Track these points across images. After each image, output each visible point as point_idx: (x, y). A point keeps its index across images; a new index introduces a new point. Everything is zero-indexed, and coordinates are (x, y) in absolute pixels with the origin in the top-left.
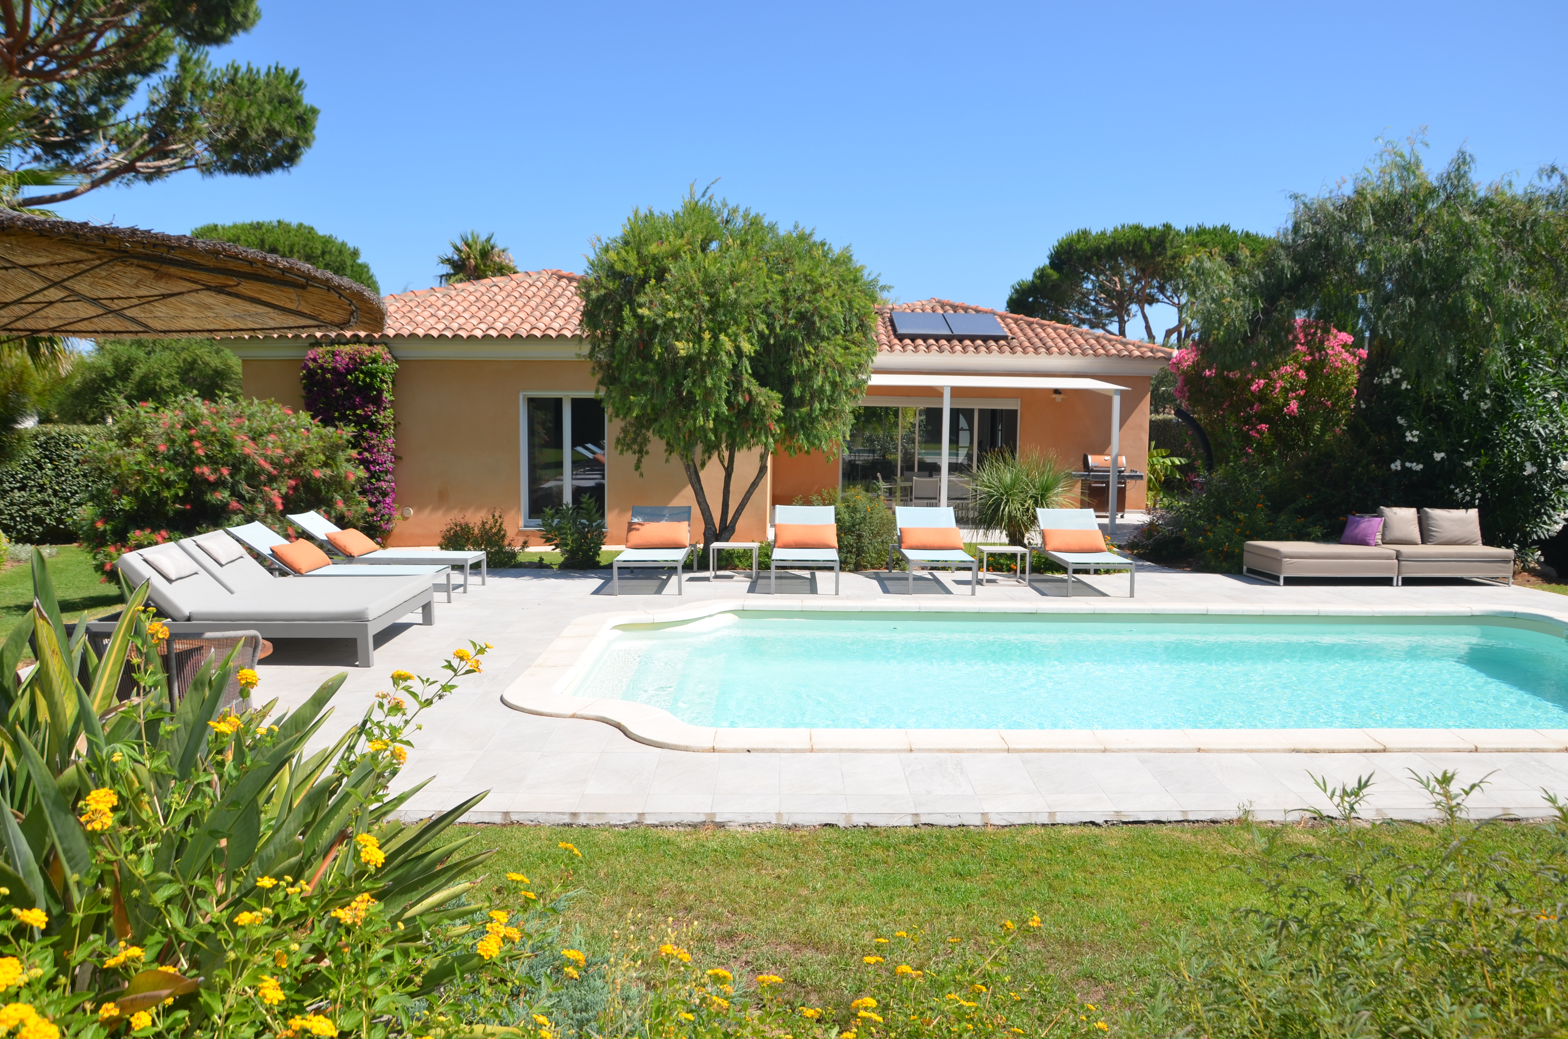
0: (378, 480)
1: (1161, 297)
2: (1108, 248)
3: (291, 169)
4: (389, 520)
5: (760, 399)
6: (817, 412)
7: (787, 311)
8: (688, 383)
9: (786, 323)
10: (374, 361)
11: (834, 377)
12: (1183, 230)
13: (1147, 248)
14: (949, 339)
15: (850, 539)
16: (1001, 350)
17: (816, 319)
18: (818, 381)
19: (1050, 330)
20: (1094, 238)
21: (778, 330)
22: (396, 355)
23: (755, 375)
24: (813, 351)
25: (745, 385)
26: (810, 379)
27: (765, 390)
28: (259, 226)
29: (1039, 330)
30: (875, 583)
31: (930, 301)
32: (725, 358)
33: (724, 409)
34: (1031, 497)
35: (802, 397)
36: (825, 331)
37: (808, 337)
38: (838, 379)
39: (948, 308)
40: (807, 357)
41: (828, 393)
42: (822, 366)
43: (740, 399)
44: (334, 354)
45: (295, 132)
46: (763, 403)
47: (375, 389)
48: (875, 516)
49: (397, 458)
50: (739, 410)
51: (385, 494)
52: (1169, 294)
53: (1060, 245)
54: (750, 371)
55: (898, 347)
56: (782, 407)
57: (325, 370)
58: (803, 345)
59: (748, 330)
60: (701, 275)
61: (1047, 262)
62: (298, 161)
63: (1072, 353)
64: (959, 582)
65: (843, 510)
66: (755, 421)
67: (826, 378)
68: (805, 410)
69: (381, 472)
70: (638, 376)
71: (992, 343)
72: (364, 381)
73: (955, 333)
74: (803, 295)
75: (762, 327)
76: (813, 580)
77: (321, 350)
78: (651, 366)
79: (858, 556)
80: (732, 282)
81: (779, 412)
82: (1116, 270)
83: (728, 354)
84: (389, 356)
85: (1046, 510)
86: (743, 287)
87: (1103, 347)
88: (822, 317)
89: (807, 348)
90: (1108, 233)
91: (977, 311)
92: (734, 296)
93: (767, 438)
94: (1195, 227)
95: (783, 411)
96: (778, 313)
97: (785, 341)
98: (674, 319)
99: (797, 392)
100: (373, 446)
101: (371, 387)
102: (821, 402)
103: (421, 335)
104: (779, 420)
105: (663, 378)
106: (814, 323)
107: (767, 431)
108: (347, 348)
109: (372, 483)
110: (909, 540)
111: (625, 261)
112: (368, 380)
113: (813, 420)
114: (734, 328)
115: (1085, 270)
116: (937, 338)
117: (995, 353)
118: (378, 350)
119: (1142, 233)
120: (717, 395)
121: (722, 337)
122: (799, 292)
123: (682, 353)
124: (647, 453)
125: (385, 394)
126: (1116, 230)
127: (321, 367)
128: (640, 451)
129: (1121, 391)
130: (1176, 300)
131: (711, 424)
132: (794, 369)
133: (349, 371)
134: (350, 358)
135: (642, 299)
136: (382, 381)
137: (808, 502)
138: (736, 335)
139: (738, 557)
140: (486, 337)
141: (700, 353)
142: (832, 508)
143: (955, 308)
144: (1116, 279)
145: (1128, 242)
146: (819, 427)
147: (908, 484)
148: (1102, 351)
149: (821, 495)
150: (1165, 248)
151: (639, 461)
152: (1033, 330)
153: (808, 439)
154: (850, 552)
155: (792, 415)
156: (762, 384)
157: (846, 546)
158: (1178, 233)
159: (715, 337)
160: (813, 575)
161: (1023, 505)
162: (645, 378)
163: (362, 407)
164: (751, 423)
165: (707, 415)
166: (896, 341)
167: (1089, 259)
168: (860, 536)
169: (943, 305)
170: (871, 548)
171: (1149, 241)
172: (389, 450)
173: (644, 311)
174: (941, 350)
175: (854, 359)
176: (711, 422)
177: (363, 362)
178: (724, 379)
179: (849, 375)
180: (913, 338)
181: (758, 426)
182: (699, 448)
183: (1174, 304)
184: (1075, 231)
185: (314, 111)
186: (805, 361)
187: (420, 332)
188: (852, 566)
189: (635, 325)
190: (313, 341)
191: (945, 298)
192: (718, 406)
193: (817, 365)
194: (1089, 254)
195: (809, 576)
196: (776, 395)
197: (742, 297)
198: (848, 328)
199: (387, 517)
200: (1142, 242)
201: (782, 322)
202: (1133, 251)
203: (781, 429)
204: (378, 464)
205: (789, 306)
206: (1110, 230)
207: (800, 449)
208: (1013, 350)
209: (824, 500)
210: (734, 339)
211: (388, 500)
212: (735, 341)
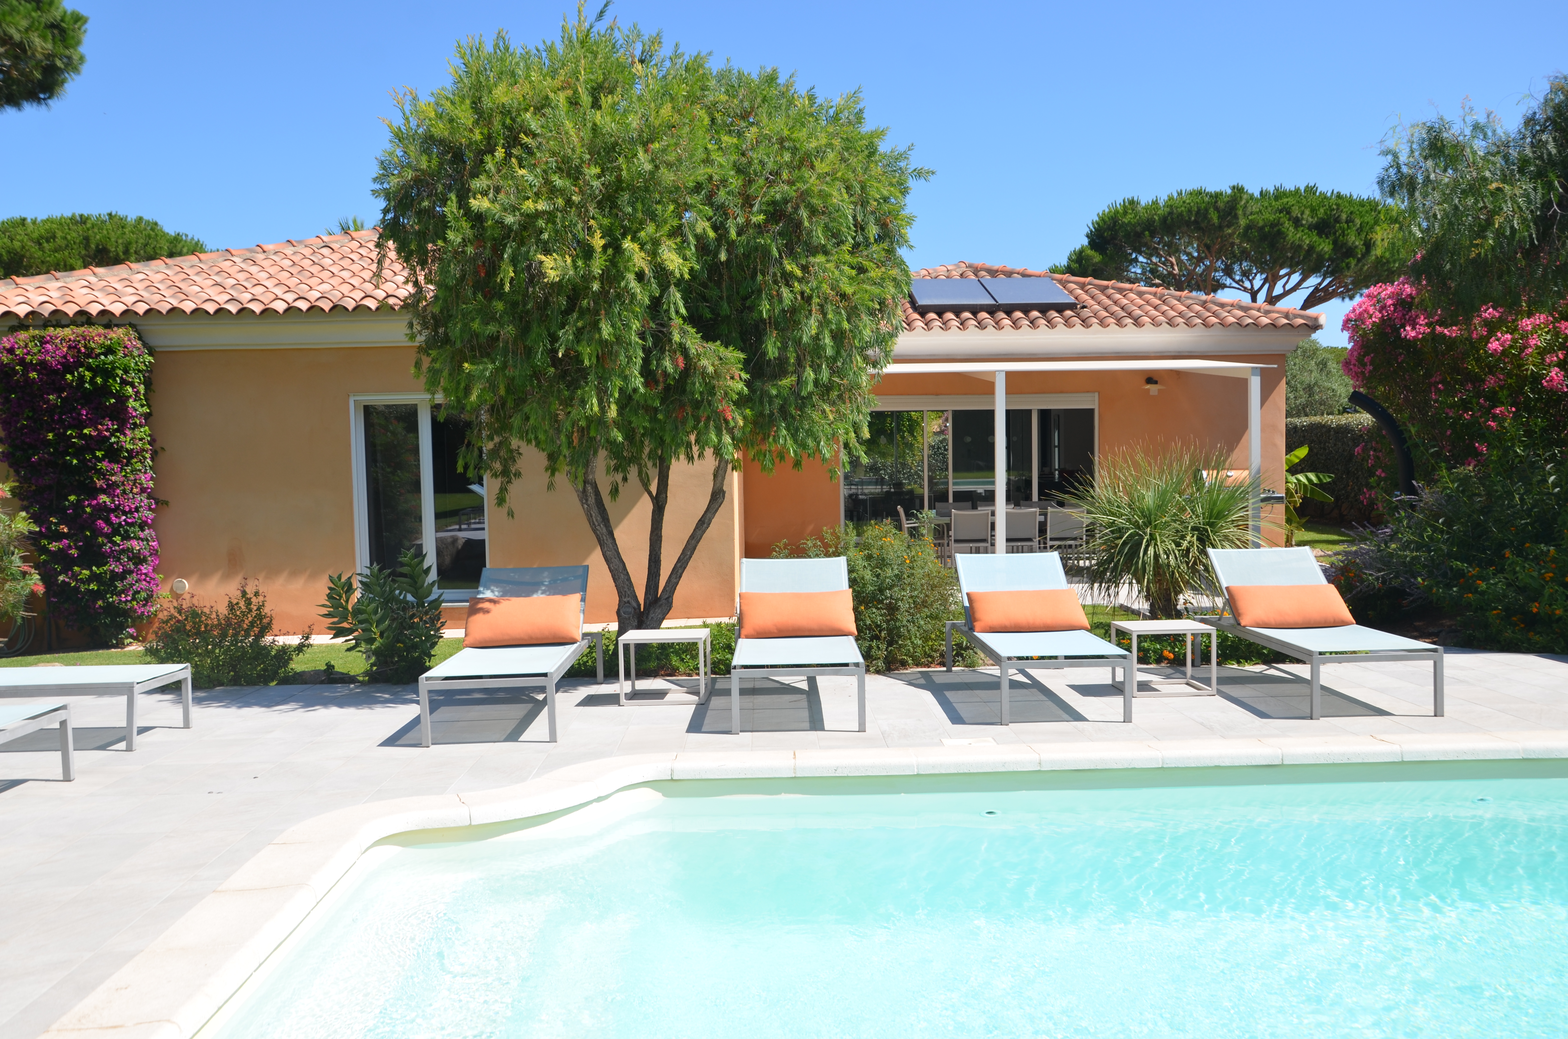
0: (126, 537)
1: (1228, 281)
2: (1164, 219)
3: (50, 102)
4: (147, 601)
5: (704, 362)
6: (810, 387)
7: (747, 202)
8: (566, 335)
9: (748, 221)
10: (110, 351)
11: (839, 323)
12: (1257, 194)
13: (1214, 217)
14: (992, 310)
15: (876, 615)
16: (1067, 323)
17: (804, 213)
18: (811, 327)
19: (1132, 296)
20: (1146, 208)
21: (733, 234)
22: (153, 342)
23: (693, 319)
24: (799, 273)
25: (676, 338)
26: (797, 324)
27: (715, 346)
28: (83, 220)
29: (1118, 296)
30: (927, 697)
31: (957, 266)
32: (634, 285)
33: (638, 382)
34: (1194, 529)
35: (782, 361)
36: (820, 237)
37: (790, 251)
38: (846, 325)
39: (983, 273)
40: (788, 285)
41: (829, 352)
42: (816, 300)
43: (667, 364)
44: (43, 341)
45: (49, 46)
46: (711, 369)
47: (113, 395)
48: (919, 572)
49: (160, 503)
50: (667, 388)
51: (138, 559)
52: (1237, 278)
53: (1103, 220)
54: (683, 311)
55: (919, 324)
56: (745, 376)
57: (28, 367)
58: (779, 261)
59: (677, 232)
60: (586, 134)
61: (1085, 242)
62: (58, 90)
63: (1171, 323)
64: (1086, 690)
65: (861, 563)
66: (697, 405)
67: (824, 323)
68: (787, 382)
69: (132, 525)
70: (476, 325)
71: (1053, 314)
72: (92, 381)
73: (1001, 301)
74: (777, 174)
75: (703, 226)
76: (812, 693)
77: (23, 335)
78: (499, 306)
79: (890, 644)
80: (645, 144)
81: (740, 386)
82: (1173, 249)
83: (640, 276)
84: (139, 344)
85: (1220, 550)
86: (664, 151)
87: (1215, 314)
88: (813, 212)
89: (788, 268)
90: (1161, 203)
91: (1024, 275)
92: (648, 167)
93: (719, 434)
94: (1271, 190)
95: (748, 384)
96: (733, 204)
97: (747, 256)
98: (538, 214)
99: (772, 349)
100: (115, 485)
101: (105, 391)
102: (817, 369)
103: (188, 311)
104: (741, 402)
105: (524, 331)
106: (799, 224)
107: (721, 424)
108: (67, 332)
109: (114, 543)
110: (987, 614)
111: (451, 121)
112: (99, 380)
113: (804, 402)
114: (651, 228)
115: (1134, 250)
116: (975, 310)
117: (1061, 327)
118: (118, 334)
119: (1207, 199)
120: (622, 358)
121: (627, 244)
122: (770, 165)
123: (552, 275)
124: (518, 474)
125: (131, 403)
126: (1171, 198)
127: (22, 362)
128: (505, 473)
129: (1261, 368)
130: (1247, 284)
131: (613, 412)
132: (765, 308)
133: (69, 368)
134: (70, 347)
135: (477, 184)
136: (124, 382)
137: (798, 552)
138: (656, 243)
139: (677, 653)
140: (290, 310)
141: (587, 278)
142: (842, 561)
143: (993, 273)
144: (1173, 260)
145: (1190, 211)
146: (816, 416)
147: (945, 520)
148: (1214, 320)
149: (822, 539)
150: (1236, 217)
151: (503, 490)
152: (1109, 297)
153: (794, 437)
154: (877, 638)
155: (765, 393)
156: (708, 337)
157: (869, 628)
158: (1252, 197)
159: (614, 246)
160: (812, 681)
161: (1178, 545)
162: (491, 329)
163: (93, 424)
164: (689, 410)
165: (603, 394)
166: (916, 316)
167: (1139, 235)
168: (892, 609)
169: (976, 271)
170: (913, 629)
171: (1217, 209)
172: (143, 490)
173: (479, 204)
174: (981, 326)
175: (876, 290)
176: (614, 407)
177: (90, 353)
178: (636, 325)
179: (865, 318)
180: (940, 311)
181: (703, 413)
182: (601, 461)
183: (1245, 290)
184: (1120, 201)
185: (78, 19)
186: (785, 292)
187: (188, 307)
188: (880, 663)
189: (469, 233)
190: (15, 323)
191: (978, 262)
192: (625, 378)
193: (808, 300)
194: (1138, 229)
195: (804, 686)
196: (734, 355)
197: (663, 170)
198: (860, 239)
199: (143, 595)
200: (1206, 210)
201: (741, 220)
202: (1196, 222)
203: (745, 418)
204: (125, 513)
205: (752, 191)
206: (1163, 198)
207: (782, 455)
208: (1085, 323)
209: (826, 546)
210: (652, 248)
211: (145, 569)
212: (654, 254)
